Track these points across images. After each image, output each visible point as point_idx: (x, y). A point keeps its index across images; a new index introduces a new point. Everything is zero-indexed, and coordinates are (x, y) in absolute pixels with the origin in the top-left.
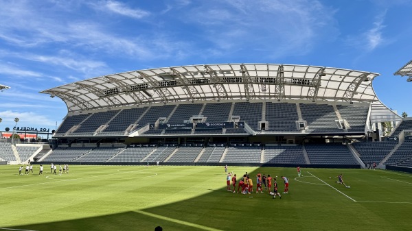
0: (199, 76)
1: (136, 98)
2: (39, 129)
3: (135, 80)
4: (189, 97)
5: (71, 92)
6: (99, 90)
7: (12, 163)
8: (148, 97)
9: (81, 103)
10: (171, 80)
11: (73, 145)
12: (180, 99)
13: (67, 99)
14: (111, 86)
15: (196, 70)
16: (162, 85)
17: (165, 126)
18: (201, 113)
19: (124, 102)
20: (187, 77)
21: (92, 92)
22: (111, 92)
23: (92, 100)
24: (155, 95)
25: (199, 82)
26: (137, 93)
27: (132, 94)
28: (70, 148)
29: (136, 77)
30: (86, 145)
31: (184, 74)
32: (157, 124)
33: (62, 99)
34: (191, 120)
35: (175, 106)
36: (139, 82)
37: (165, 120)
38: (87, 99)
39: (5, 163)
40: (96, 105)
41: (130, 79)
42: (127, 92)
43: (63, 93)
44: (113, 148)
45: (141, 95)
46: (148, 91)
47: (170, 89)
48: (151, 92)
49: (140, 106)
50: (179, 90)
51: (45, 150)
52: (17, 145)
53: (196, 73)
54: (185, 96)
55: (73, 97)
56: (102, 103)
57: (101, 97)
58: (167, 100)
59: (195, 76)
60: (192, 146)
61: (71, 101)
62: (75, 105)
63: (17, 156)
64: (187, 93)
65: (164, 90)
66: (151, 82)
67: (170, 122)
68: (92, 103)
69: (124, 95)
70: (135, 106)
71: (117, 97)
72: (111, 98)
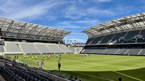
0: (138, 18)
1: (111, 31)
2: (81, 43)
3: (110, 24)
4: (133, 28)
5: (89, 31)
6: (98, 29)
7: (75, 53)
8: (115, 30)
9: (92, 34)
10: (125, 22)
11: (91, 48)
12: (129, 29)
13: (88, 33)
14: (101, 27)
15: (136, 16)
16: (121, 25)
17: (123, 40)
18: (139, 34)
19: (106, 33)
20: (132, 20)
21: (96, 30)
22: (102, 30)
23: (95, 33)
24: (118, 29)
25: (138, 21)
26: (111, 29)
27: (109, 29)
28: (90, 49)
29: (110, 23)
30: (95, 48)
31: (130, 19)
32: (119, 40)
33: (87, 34)
34: (135, 37)
35: (127, 32)
36: (111, 24)
37: (123, 38)
38: (94, 33)
39: (73, 53)
40: (97, 35)
41: (108, 24)
42: (107, 29)
43: (87, 32)
44: (104, 49)
45: (112, 29)
46: (115, 28)
47: (124, 26)
48: (116, 28)
49: (112, 34)
50: (128, 26)
51: (83, 49)
52: (76, 48)
53: (136, 18)
54: (131, 28)
55: (90, 32)
56: (99, 34)
57: (98, 32)
58: (123, 30)
59: (136, 19)
60: (136, 48)
61: (89, 34)
62: (91, 35)
63: (76, 51)
64: (132, 26)
65: (122, 26)
66: (116, 24)
67: (125, 38)
68: (96, 34)
69: (106, 30)
70: (111, 34)
71: (104, 31)
72: (102, 31)
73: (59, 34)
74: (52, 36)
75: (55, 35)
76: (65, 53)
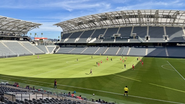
0: (118, 15)
1: (90, 26)
2: (53, 39)
4: (112, 24)
5: (64, 24)
6: (75, 23)
7: (47, 53)
8: (94, 25)
9: (68, 28)
10: (105, 17)
11: (67, 46)
12: (108, 25)
13: (63, 27)
14: (80, 21)
15: (116, 13)
16: (101, 20)
17: (102, 38)
18: (118, 32)
19: (84, 27)
20: (112, 16)
21: (73, 24)
22: (80, 24)
23: (72, 27)
24: (97, 24)
25: (117, 18)
26: (90, 23)
27: (88, 24)
29: (90, 17)
31: (110, 15)
32: (99, 37)
33: (61, 27)
34: (114, 36)
35: (106, 29)
36: (91, 19)
38: (70, 27)
39: (45, 53)
40: (74, 29)
41: (88, 18)
43: (61, 25)
45: (92, 24)
46: (95, 23)
47: (104, 21)
48: (96, 23)
49: (91, 29)
50: (108, 22)
51: (57, 48)
52: (47, 46)
54: (111, 24)
55: (65, 26)
56: (76, 28)
57: (76, 26)
58: (103, 26)
59: (116, 16)
61: (64, 28)
62: (66, 29)
63: (48, 51)
64: (111, 22)
65: (101, 22)
66: (96, 19)
67: (104, 36)
68: (72, 28)
69: (85, 25)
70: (89, 29)
71: (82, 25)
72: (80, 26)
73: (21, 26)
74: (9, 29)
75: (15, 27)
76: (33, 54)
